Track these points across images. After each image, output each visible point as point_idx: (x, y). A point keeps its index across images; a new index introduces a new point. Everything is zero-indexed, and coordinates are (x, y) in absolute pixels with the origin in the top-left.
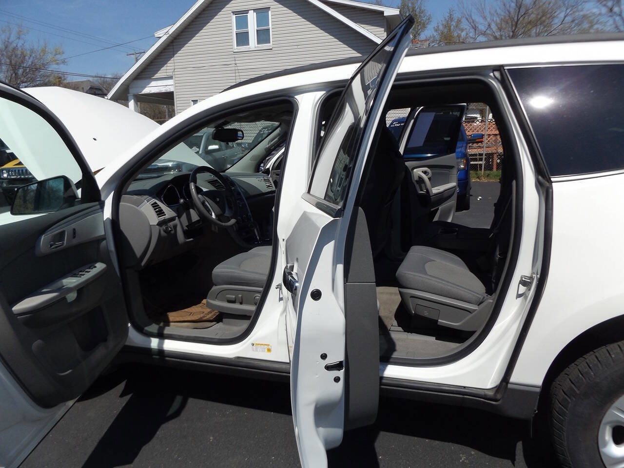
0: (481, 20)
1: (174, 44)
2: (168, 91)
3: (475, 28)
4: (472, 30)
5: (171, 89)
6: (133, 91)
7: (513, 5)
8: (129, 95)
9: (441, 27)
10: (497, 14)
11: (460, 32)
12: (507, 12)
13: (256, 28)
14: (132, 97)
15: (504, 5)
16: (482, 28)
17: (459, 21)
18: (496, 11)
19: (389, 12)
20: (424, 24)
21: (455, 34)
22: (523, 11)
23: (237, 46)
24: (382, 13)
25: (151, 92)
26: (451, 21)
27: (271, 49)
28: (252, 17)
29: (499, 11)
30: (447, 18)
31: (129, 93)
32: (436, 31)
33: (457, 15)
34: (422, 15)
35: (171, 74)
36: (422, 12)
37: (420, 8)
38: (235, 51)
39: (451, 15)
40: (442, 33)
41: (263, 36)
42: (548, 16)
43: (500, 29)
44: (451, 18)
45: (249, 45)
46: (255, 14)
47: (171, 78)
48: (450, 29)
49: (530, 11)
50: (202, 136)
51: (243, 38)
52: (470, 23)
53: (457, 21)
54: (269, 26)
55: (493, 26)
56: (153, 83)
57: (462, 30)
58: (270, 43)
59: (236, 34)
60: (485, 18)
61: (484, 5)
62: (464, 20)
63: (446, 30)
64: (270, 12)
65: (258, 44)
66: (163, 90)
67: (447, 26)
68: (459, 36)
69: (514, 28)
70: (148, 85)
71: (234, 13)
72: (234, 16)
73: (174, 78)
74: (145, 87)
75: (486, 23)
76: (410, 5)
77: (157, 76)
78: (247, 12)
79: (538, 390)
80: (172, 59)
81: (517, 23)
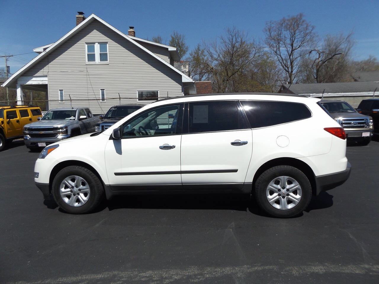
0: (215, 53)
1: (49, 57)
2: (44, 83)
3: (212, 57)
4: (210, 58)
5: (46, 83)
6: (20, 83)
7: (230, 46)
8: (17, 85)
9: (193, 54)
10: (223, 50)
11: (203, 57)
12: (227, 49)
13: (99, 52)
14: (19, 86)
15: (226, 46)
16: (215, 56)
17: (203, 52)
18: (222, 49)
19: (171, 49)
20: (184, 51)
21: (201, 58)
22: (235, 49)
23: (88, 61)
24: (167, 49)
25: (32, 84)
26: (199, 51)
27: (108, 64)
28: (97, 47)
29: (223, 49)
30: (197, 49)
31: (17, 84)
32: (191, 55)
33: (201, 48)
34: (183, 46)
35: (46, 74)
36: (183, 45)
37: (182, 42)
38: (87, 64)
39: (198, 47)
40: (194, 57)
41: (104, 57)
42: (247, 53)
43: (224, 58)
44: (199, 49)
45: (95, 61)
46: (99, 45)
47: (46, 76)
48: (198, 55)
49: (238, 50)
50: (76, 111)
51: (91, 57)
52: (209, 54)
53: (202, 51)
54: (107, 52)
55: (221, 56)
56: (34, 79)
57: (205, 56)
58: (107, 61)
59: (88, 54)
60: (216, 51)
61: (216, 45)
62: (205, 51)
63: (196, 55)
64: (108, 45)
65: (101, 61)
66: (41, 83)
67: (197, 53)
68: (203, 59)
69: (231, 58)
70: (30, 80)
71: (86, 43)
72: (87, 45)
73: (48, 76)
74: (29, 81)
75: (217, 54)
76: (176, 40)
77: (37, 75)
78: (94, 43)
79: (252, 183)
80: (47, 66)
81: (232, 55)
